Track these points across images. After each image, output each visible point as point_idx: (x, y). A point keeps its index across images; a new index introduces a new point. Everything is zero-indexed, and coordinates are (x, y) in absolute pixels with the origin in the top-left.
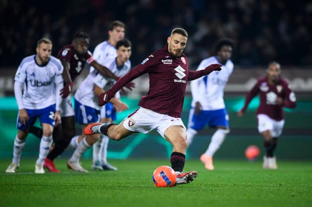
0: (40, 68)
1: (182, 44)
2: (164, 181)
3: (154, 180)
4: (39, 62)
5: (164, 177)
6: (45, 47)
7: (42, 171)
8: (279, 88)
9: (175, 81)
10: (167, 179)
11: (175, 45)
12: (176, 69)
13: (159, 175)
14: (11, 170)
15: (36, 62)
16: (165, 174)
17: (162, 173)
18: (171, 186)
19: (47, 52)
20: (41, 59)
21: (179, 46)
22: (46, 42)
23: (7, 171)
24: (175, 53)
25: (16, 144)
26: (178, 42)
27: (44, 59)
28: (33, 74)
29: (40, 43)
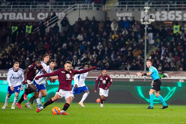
0: (15, 72)
1: (70, 67)
2: (56, 112)
3: (52, 112)
4: (15, 70)
5: (56, 111)
6: (16, 65)
7: (14, 108)
8: (107, 78)
9: (67, 79)
10: (57, 112)
11: (67, 68)
12: (66, 75)
13: (54, 110)
14: (4, 108)
15: (13, 70)
16: (56, 110)
17: (55, 109)
18: (58, 114)
19: (17, 67)
20: (15, 69)
21: (69, 68)
22: (17, 63)
23: (2, 108)
24: (67, 70)
25: (6, 98)
26: (68, 67)
27: (16, 69)
28: (13, 75)
29: (15, 64)
